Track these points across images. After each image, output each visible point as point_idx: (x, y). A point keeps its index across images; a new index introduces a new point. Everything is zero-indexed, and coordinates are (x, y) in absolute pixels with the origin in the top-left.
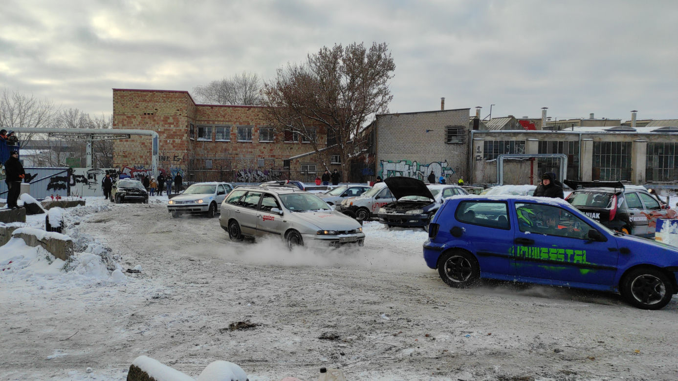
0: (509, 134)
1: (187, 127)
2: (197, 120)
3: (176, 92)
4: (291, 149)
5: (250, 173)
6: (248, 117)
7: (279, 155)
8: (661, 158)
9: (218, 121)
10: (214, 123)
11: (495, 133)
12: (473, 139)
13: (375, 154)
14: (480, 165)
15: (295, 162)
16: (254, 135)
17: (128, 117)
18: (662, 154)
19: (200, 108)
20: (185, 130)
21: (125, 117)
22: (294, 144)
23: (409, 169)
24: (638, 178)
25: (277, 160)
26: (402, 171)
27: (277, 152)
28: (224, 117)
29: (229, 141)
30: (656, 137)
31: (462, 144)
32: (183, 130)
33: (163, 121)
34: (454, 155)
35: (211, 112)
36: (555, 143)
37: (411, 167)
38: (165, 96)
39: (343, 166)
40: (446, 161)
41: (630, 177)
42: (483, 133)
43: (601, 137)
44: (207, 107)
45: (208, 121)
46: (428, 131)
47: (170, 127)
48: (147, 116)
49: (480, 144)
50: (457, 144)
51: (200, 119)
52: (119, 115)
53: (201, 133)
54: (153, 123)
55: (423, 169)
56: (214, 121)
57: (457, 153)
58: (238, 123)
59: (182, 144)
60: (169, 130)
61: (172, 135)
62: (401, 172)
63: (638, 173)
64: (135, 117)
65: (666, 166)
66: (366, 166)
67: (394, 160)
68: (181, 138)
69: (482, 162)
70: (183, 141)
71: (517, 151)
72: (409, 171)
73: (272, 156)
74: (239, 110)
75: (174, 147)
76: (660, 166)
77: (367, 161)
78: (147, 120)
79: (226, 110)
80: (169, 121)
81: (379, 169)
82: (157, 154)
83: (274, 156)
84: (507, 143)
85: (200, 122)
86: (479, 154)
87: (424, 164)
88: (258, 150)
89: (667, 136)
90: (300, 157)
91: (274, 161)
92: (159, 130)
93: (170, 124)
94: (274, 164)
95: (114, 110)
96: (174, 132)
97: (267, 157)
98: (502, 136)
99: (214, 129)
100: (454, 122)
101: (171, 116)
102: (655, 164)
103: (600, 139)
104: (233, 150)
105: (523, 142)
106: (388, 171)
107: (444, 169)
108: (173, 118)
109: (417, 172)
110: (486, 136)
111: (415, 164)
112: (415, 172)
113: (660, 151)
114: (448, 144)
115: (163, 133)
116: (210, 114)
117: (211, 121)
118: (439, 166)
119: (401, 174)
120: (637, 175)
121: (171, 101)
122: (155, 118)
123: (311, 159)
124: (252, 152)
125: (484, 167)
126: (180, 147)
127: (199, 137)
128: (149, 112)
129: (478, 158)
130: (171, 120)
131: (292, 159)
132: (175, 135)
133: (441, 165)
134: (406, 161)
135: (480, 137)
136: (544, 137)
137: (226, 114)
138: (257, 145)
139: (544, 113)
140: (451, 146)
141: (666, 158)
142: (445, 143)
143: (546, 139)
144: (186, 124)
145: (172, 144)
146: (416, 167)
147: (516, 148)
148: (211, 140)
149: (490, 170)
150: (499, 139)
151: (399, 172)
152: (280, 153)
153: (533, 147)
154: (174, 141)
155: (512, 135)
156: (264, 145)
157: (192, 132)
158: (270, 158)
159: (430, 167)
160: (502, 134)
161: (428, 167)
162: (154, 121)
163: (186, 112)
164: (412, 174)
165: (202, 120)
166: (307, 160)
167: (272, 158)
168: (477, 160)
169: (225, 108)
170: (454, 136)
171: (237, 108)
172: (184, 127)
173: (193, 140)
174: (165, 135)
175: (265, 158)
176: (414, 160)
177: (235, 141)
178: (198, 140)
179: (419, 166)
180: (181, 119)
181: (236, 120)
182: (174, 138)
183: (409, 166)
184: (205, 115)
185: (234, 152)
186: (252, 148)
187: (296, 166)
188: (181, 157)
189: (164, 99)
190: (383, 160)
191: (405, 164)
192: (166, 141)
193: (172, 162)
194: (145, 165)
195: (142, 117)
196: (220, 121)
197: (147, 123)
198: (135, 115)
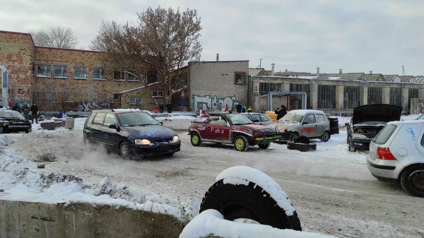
0: (272, 79)
1: (30, 64)
3: (19, 34)
4: (120, 85)
5: (86, 104)
6: (83, 59)
7: (110, 90)
8: (349, 95)
9: (56, 61)
10: (52, 63)
11: (264, 77)
12: (252, 82)
13: (188, 90)
14: (257, 98)
15: (125, 96)
16: (88, 74)
18: (350, 93)
19: (39, 49)
22: (121, 81)
23: (212, 102)
24: (340, 107)
25: (108, 94)
26: (207, 102)
27: (108, 88)
28: (61, 58)
29: (67, 78)
30: (347, 82)
31: (244, 84)
32: (27, 67)
33: (7, 58)
34: (239, 92)
35: (50, 53)
36: (297, 85)
37: (213, 100)
38: (8, 36)
39: (167, 99)
40: (235, 96)
41: (335, 107)
42: (258, 77)
43: (321, 82)
44: (45, 49)
45: (47, 61)
46: (223, 75)
47: (14, 64)
49: (257, 85)
50: (241, 84)
51: (40, 59)
53: (41, 70)
55: (220, 101)
56: (52, 61)
57: (241, 90)
58: (74, 64)
59: (26, 79)
60: (13, 66)
61: (16, 71)
62: (206, 104)
63: (340, 104)
65: (352, 100)
66: (182, 98)
67: (202, 95)
68: (25, 74)
69: (258, 97)
70: (27, 77)
71: (277, 90)
72: (212, 103)
73: (104, 91)
74: (74, 53)
75: (18, 81)
76: (349, 100)
77: (183, 96)
79: (63, 52)
80: (13, 59)
81: (192, 101)
82: (7, 87)
83: (106, 91)
84: (272, 84)
85: (39, 62)
86: (256, 91)
87: (221, 98)
88: (92, 86)
89: (352, 83)
90: (129, 92)
91: (106, 94)
93: (14, 61)
94: (106, 97)
96: (18, 69)
98: (269, 79)
99: (52, 67)
100: (240, 69)
101: (15, 54)
102: (347, 98)
103: (320, 83)
104: (70, 85)
105: (280, 84)
106: (198, 102)
107: (234, 101)
108: (17, 56)
109: (217, 103)
110: (260, 79)
111: (215, 98)
112: (215, 103)
113: (349, 91)
114: (236, 84)
116: (48, 55)
118: (230, 99)
120: (340, 105)
121: (15, 41)
123: (138, 93)
124: (86, 87)
125: (259, 100)
126: (25, 81)
127: (38, 73)
129: (256, 94)
130: (15, 58)
131: (122, 94)
132: (19, 71)
133: (232, 99)
134: (209, 96)
135: (256, 80)
136: (292, 81)
137: (63, 56)
138: (91, 82)
139: (273, 67)
140: (238, 86)
141: (352, 95)
142: (234, 83)
143: (293, 83)
144: (30, 62)
145: (16, 79)
146: (216, 99)
147: (277, 88)
148: (50, 77)
149: (263, 102)
150: (267, 82)
151: (205, 103)
152: (111, 89)
153: (286, 88)
154: (18, 76)
155: (274, 79)
156: (97, 82)
157: (33, 69)
158: (103, 93)
159: (225, 100)
160: (269, 78)
161: (224, 100)
163: (30, 51)
165: (42, 60)
166: (135, 94)
167: (105, 92)
168: (255, 95)
169: (63, 51)
170: (239, 79)
171: (72, 52)
172: (28, 64)
173: (34, 76)
174: (9, 71)
175: (98, 92)
176: (214, 95)
177: (72, 78)
178: (38, 76)
179: (218, 99)
180: (25, 57)
181: (72, 61)
182: (19, 74)
183: (212, 99)
184: (44, 55)
185: (72, 87)
186: (86, 84)
187: (126, 99)
188: (26, 90)
189: (7, 39)
190: (194, 95)
191: (209, 97)
192: (10, 76)
193: (17, 94)
196: (58, 61)
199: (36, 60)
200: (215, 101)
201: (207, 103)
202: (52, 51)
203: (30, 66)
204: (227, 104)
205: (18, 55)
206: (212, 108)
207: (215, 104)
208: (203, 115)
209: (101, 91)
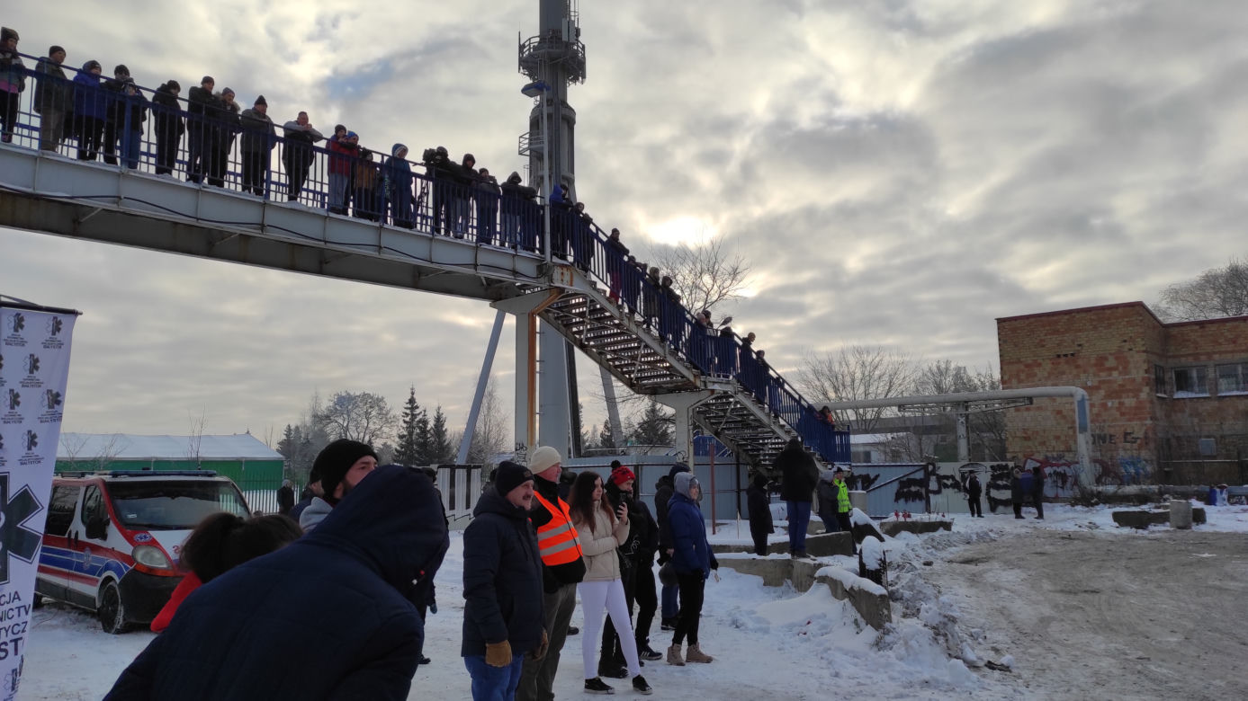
1: (1146, 371)
2: (1170, 357)
9: (1220, 353)
10: (1210, 359)
17: (1027, 366)
19: (1174, 331)
20: (1143, 379)
21: (1022, 367)
28: (1234, 342)
32: (1139, 380)
33: (1096, 365)
35: (1202, 336)
38: (1095, 317)
44: (1190, 327)
45: (1196, 356)
47: (1110, 375)
48: (1062, 360)
51: (1177, 353)
52: (1010, 363)
53: (1183, 381)
54: (1075, 372)
56: (1209, 355)
59: (1139, 408)
60: (1109, 382)
61: (1117, 392)
64: (1040, 365)
68: (1136, 396)
70: (1140, 402)
75: (1122, 414)
78: (1063, 367)
80: (1108, 365)
82: (1086, 430)
85: (1176, 360)
92: (1089, 384)
93: (1111, 369)
95: (1001, 356)
96: (1120, 385)
99: (1211, 370)
101: (1110, 354)
108: (1117, 358)
115: (1097, 388)
116: (1198, 340)
117: (1203, 354)
121: (1109, 326)
122: (1080, 362)
126: (1135, 413)
127: (1178, 390)
128: (1064, 353)
130: (1111, 362)
132: (1123, 391)
137: (1238, 336)
144: (1145, 366)
145: (1118, 409)
148: (1207, 395)
154: (1121, 404)
157: (1159, 383)
162: (1077, 367)
163: (1144, 342)
165: (1182, 356)
169: (1240, 323)
172: (1142, 373)
173: (1163, 398)
174: (1102, 392)
178: (1176, 396)
180: (1132, 357)
182: (1121, 397)
184: (1188, 343)
188: (1141, 435)
189: (1094, 323)
192: (1104, 405)
193: (1121, 445)
194: (1066, 454)
195: (1053, 363)
196: (1226, 352)
197: (1063, 373)
198: (1040, 361)
202: (1207, 329)
203: (1146, 375)
205: (1119, 356)
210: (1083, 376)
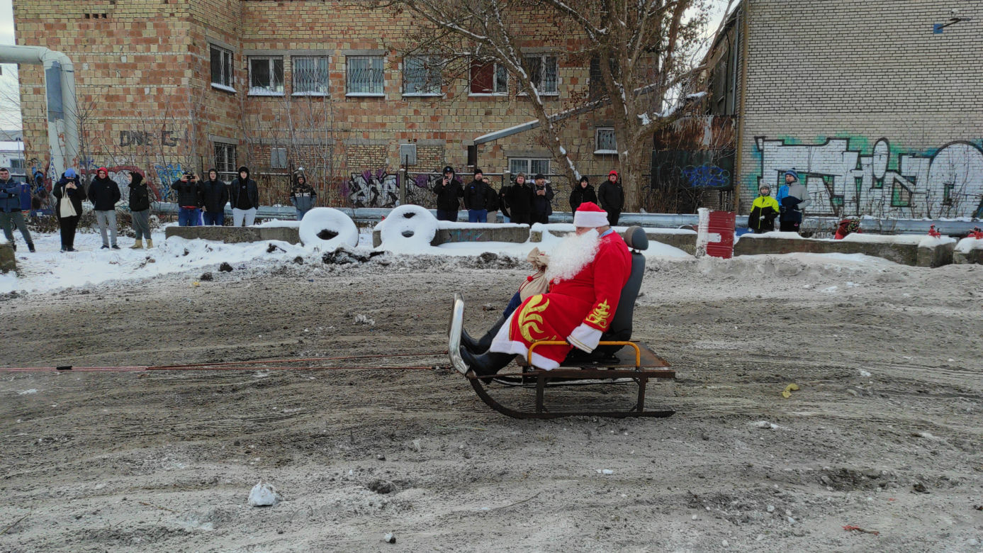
1: (191, 48)
2: (243, 39)
4: (488, 113)
5: (382, 182)
6: (372, 28)
7: (456, 133)
9: (298, 40)
10: (286, 47)
13: (734, 116)
15: (490, 149)
16: (389, 77)
17: (48, 27)
20: (186, 57)
21: (42, 28)
22: (494, 99)
23: (859, 167)
25: (449, 145)
26: (832, 173)
27: (450, 124)
28: (312, 29)
29: (327, 94)
32: (181, 60)
33: (131, 34)
35: (280, 17)
37: (864, 160)
44: (269, 4)
45: (273, 42)
46: (939, 29)
47: (148, 50)
48: (92, 22)
51: (253, 37)
52: (26, 20)
53: (259, 74)
54: (107, 41)
55: (911, 166)
56: (286, 42)
58: (347, 46)
59: (179, 98)
60: (147, 59)
61: (153, 73)
62: (828, 179)
64: (64, 27)
66: (701, 157)
67: (803, 137)
68: (177, 82)
70: (181, 90)
72: (858, 174)
73: (436, 135)
75: (161, 106)
77: (706, 139)
78: (94, 33)
79: (315, 9)
80: (145, 34)
81: (747, 165)
83: (442, 135)
85: (252, 46)
87: (917, 148)
88: (399, 119)
90: (505, 136)
91: (442, 148)
92: (124, 60)
93: (149, 41)
94: (443, 156)
95: (15, 8)
96: (160, 65)
97: (425, 136)
99: (288, 62)
101: (149, 19)
104: (336, 119)
106: (779, 171)
108: (156, 26)
109: (890, 177)
111: (881, 147)
112: (879, 176)
115: (134, 67)
116: (276, 21)
117: (279, 40)
119: (826, 184)
122: (113, 27)
123: (537, 141)
124: (383, 125)
126: (176, 105)
127: (253, 86)
128: (95, 12)
130: (149, 32)
131: (482, 143)
132: (162, 74)
134: (848, 140)
137: (315, 21)
138: (398, 106)
144: (188, 41)
145: (156, 98)
146: (884, 159)
148: (283, 94)
151: (821, 176)
152: (458, 128)
154: (160, 91)
156: (415, 105)
157: (218, 67)
158: (433, 142)
159: (940, 157)
161: (932, 158)
162: (110, 34)
163: (187, 6)
164: (867, 182)
166: (527, 143)
167: (438, 141)
172: (184, 50)
174: (139, 73)
175: (418, 142)
176: (878, 136)
177: (340, 96)
178: (252, 92)
179: (896, 156)
180: (174, 26)
181: (341, 36)
182: (160, 82)
183: (860, 156)
184: (265, 24)
185: (340, 124)
186: (384, 113)
187: (495, 161)
188: (181, 135)
190: (763, 138)
191: (844, 147)
192: (141, 91)
193: (158, 148)
194: (95, 157)
195: (80, 26)
196: (303, 40)
197: (94, 42)
198: (64, 21)
199: (246, 40)
200: (880, 166)
201: (833, 176)
202: (286, 8)
203: (189, 53)
204: (946, 179)
206: (857, 200)
207: (878, 182)
208: (716, 238)
209: (429, 138)
210: (116, 48)
